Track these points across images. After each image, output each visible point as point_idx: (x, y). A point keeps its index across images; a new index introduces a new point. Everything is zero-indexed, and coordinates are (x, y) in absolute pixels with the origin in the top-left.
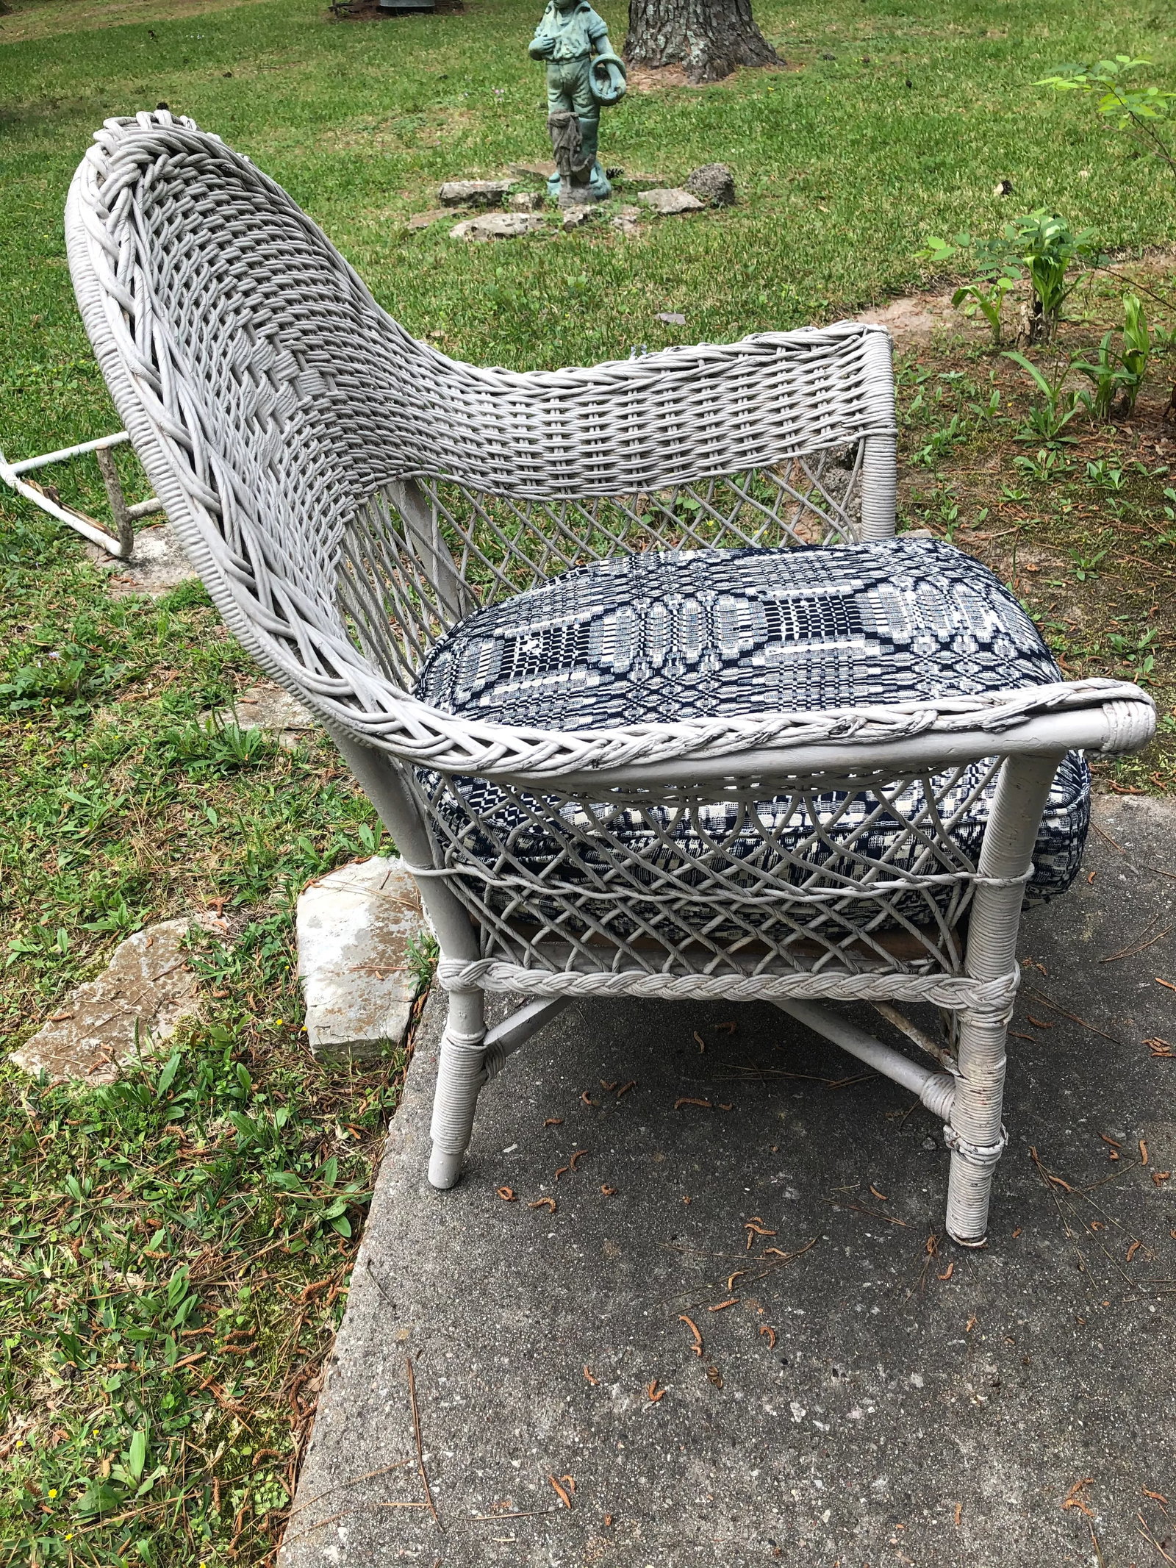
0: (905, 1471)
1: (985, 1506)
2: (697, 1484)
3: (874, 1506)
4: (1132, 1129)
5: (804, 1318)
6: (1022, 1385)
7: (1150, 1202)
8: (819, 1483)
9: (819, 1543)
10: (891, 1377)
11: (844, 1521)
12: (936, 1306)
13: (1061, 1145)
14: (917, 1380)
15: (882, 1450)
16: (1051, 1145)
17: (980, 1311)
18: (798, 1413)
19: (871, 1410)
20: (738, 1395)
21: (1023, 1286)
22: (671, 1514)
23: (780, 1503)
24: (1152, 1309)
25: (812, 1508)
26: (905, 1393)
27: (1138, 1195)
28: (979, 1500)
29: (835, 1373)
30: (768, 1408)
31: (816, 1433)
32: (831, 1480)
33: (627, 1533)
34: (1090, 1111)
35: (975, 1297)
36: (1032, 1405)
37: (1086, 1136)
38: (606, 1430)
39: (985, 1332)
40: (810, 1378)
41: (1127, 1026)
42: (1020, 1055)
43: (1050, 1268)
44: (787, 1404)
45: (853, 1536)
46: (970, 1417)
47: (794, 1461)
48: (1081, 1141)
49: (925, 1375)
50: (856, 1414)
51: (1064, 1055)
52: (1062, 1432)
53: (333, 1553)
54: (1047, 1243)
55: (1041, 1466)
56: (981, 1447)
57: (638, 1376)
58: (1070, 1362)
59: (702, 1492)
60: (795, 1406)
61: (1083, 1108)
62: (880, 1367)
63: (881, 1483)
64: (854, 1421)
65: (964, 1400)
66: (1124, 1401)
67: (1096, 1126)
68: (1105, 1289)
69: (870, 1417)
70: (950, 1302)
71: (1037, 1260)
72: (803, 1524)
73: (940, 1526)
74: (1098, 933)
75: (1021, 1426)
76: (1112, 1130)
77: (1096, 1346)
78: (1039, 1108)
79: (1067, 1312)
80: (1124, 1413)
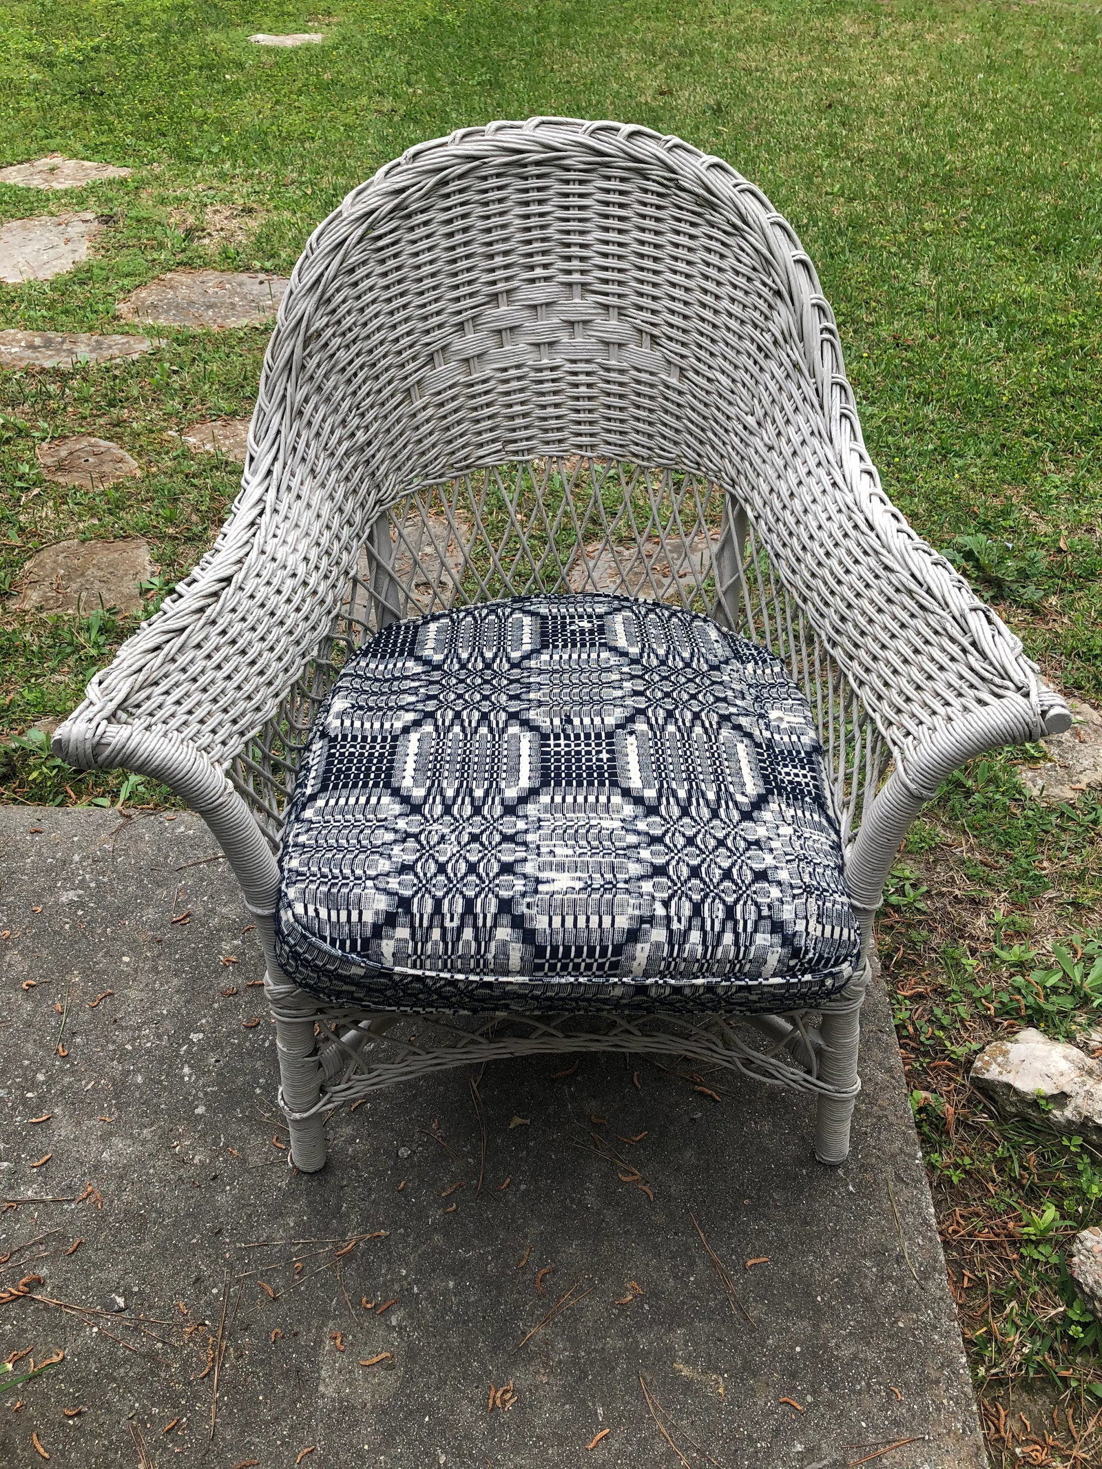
0: (142, 1094)
1: (106, 1137)
2: (167, 983)
3: (126, 1073)
4: (399, 1333)
5: (262, 1046)
6: (180, 1178)
7: (315, 1323)
8: (149, 1045)
9: (114, 1042)
10: (206, 1094)
11: (123, 1056)
12: (252, 1132)
13: (388, 1262)
14: (200, 1110)
15: (160, 1082)
16: (390, 1253)
17: (244, 1161)
18: (195, 1037)
19: (186, 1079)
20: (216, 1006)
21: (257, 1197)
22: (154, 969)
23: (144, 1023)
24: (215, 1291)
25: (135, 1039)
26: (193, 1101)
27: (326, 1315)
28: (111, 1134)
29: (217, 1061)
30: (204, 1021)
31: (180, 1046)
32: (149, 1051)
33: (150, 949)
34: (426, 1299)
35: (255, 1160)
36: (164, 1182)
37: (396, 1287)
38: (214, 937)
39: (226, 1161)
40: (217, 1046)
41: (538, 1372)
42: (501, 1251)
43: (268, 1221)
44: (203, 1032)
45: (113, 1060)
46: (166, 1139)
47: (166, 1032)
48: (392, 1280)
49: (202, 1116)
50: (186, 1070)
51: (500, 1294)
52: (140, 1198)
53: (182, 829)
54: (292, 1224)
55: (121, 1177)
56: (144, 1142)
57: (243, 954)
58: (188, 1215)
59: (162, 985)
60: (201, 1036)
61: (430, 1293)
62: (216, 1089)
63: (140, 1079)
64: (182, 1068)
65: (179, 1137)
66: (148, 1246)
67: (406, 1299)
68: (241, 1258)
69: (182, 1078)
70: (255, 1141)
71: (277, 1213)
72: (128, 1035)
73: (102, 1108)
74: (688, 1385)
75: (151, 1171)
76: (401, 1313)
77: (194, 1237)
78: (434, 1253)
79: (228, 1224)
80: (140, 1243)
